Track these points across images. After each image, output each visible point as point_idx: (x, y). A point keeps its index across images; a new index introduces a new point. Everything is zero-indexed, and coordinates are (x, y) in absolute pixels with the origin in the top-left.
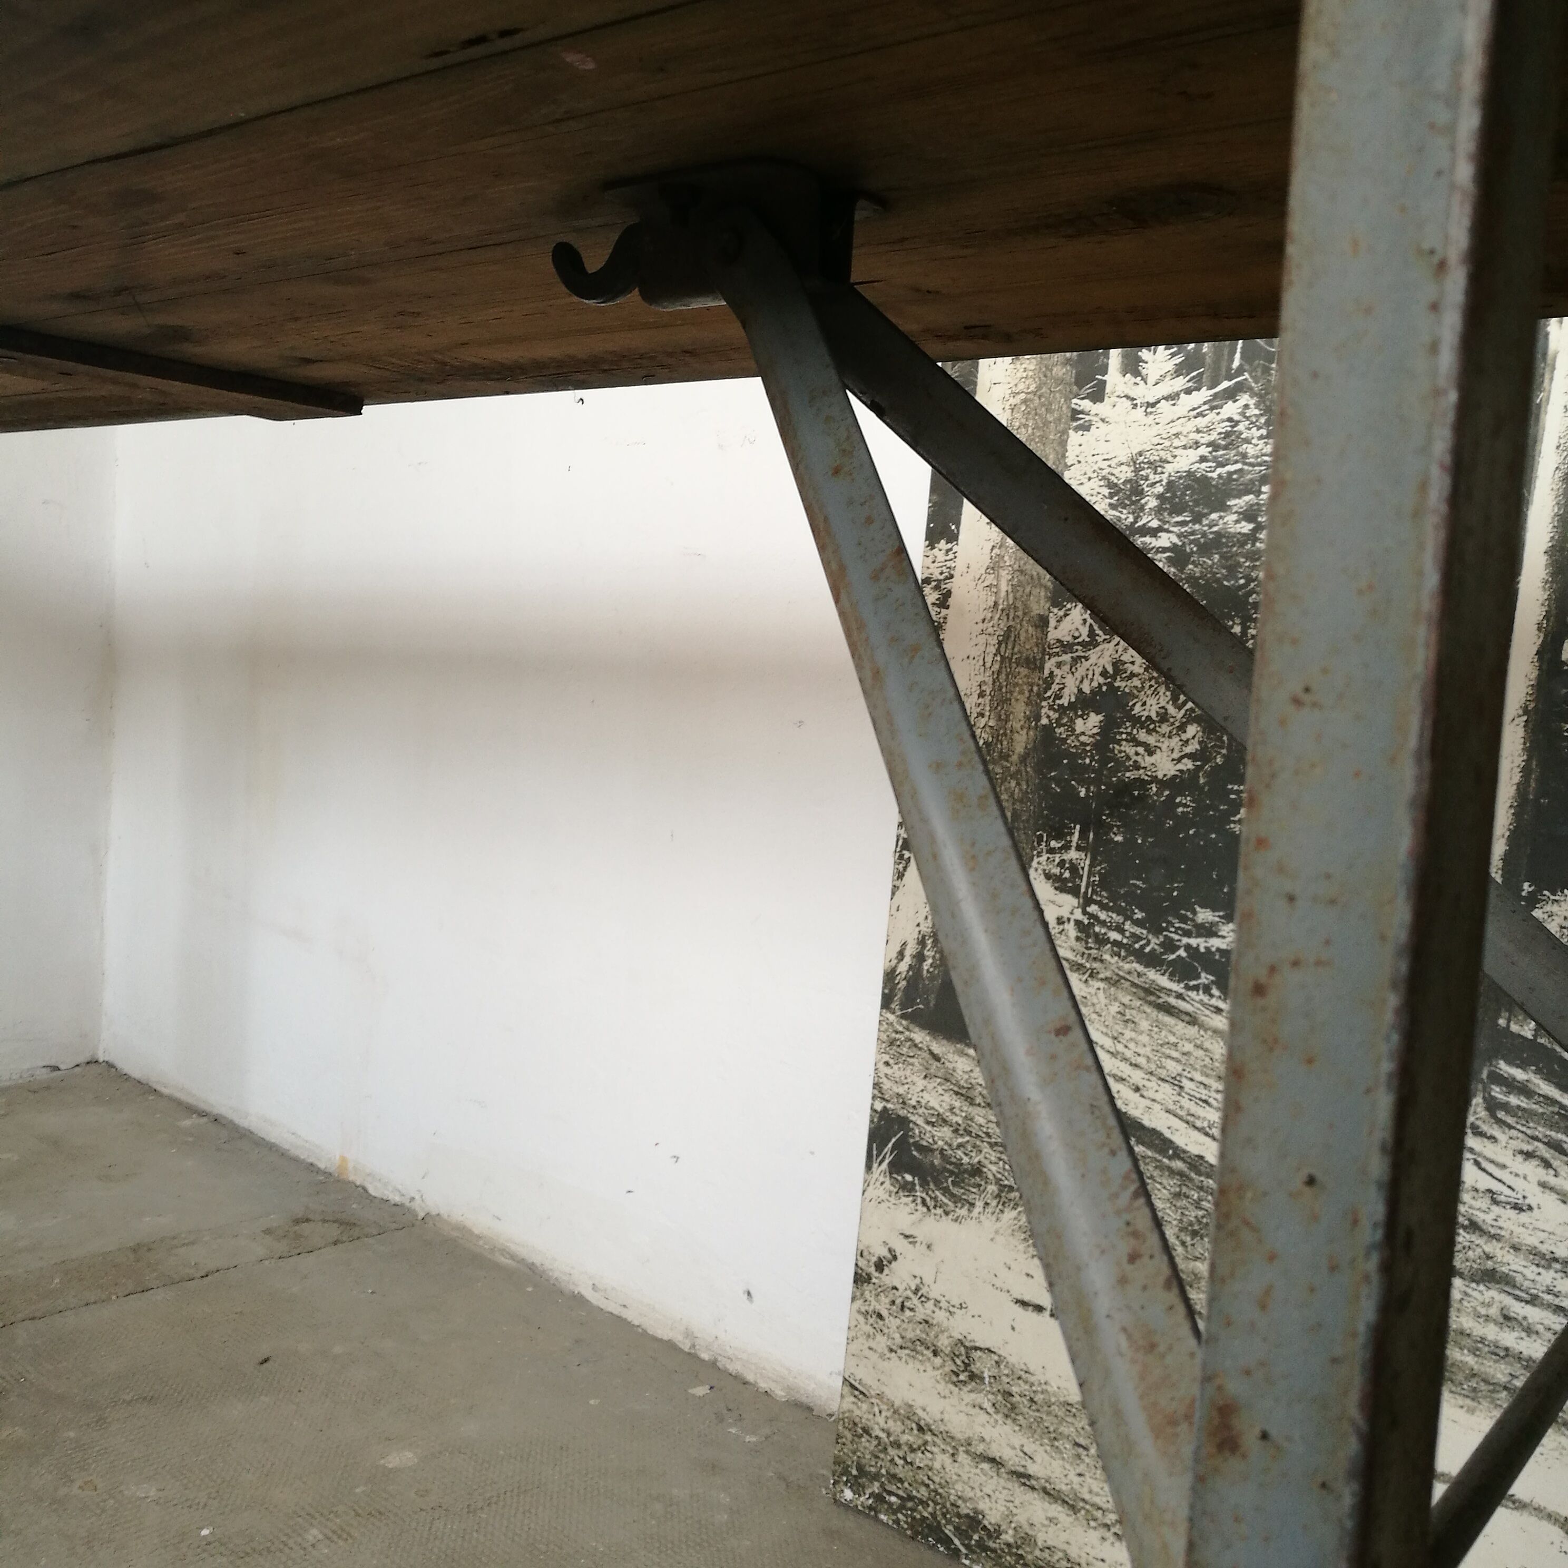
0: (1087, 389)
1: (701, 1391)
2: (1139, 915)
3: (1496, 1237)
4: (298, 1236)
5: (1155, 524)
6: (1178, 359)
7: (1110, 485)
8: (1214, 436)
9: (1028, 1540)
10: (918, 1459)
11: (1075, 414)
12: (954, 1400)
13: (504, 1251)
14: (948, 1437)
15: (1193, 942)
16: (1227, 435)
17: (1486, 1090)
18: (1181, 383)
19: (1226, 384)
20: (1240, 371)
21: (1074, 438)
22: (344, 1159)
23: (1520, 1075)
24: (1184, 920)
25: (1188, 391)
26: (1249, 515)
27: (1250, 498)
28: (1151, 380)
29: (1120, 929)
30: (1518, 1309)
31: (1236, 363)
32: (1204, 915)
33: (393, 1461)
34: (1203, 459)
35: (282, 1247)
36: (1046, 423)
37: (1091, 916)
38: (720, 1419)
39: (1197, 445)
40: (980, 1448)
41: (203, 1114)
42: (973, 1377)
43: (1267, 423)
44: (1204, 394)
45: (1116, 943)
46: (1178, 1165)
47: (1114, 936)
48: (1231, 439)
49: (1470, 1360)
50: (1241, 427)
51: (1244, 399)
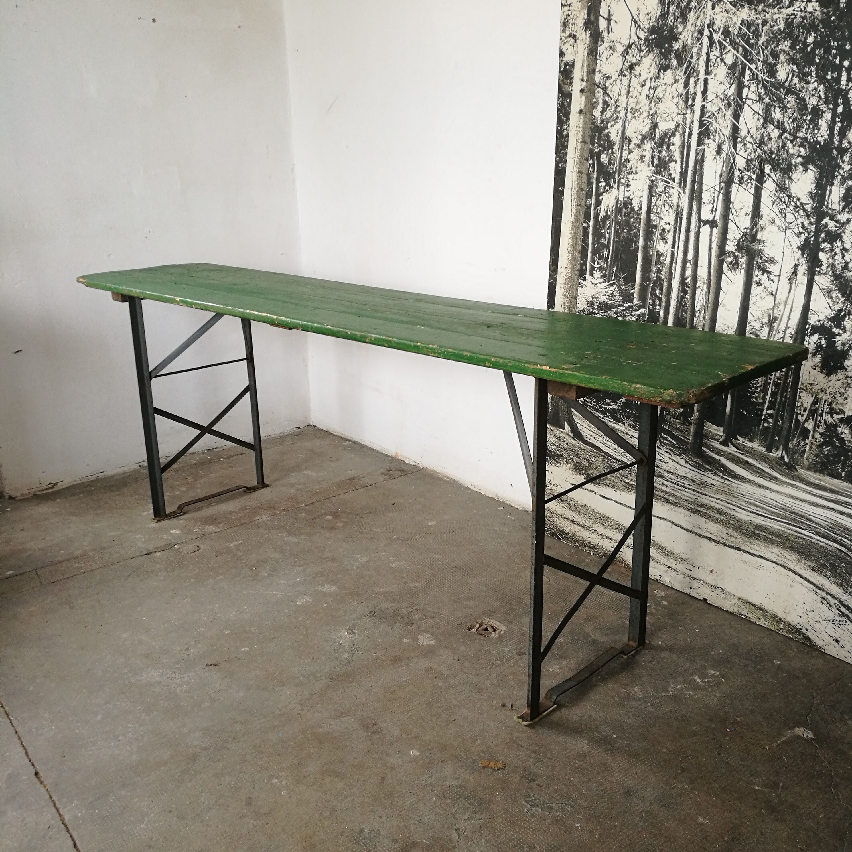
0: (582, 278)
1: (501, 508)
2: (595, 400)
3: (662, 468)
4: (390, 475)
5: (597, 312)
6: (601, 274)
7: (587, 301)
8: (609, 294)
9: (575, 535)
10: (551, 519)
11: (580, 283)
12: (558, 506)
13: (446, 477)
14: (557, 514)
15: (605, 406)
16: (612, 294)
17: (660, 439)
18: (602, 280)
19: (611, 282)
20: (614, 280)
21: (579, 289)
22: (397, 453)
23: (666, 436)
24: (604, 402)
25: (603, 282)
26: (616, 313)
27: (616, 309)
28: (596, 278)
29: (591, 404)
30: (665, 482)
31: (613, 278)
32: (608, 401)
33: (430, 524)
34: (606, 299)
35: (387, 477)
36: (573, 284)
37: (585, 400)
38: (505, 514)
39: (605, 295)
40: (564, 516)
41: (350, 441)
42: (562, 501)
43: (620, 293)
44: (607, 284)
45: (590, 406)
46: (603, 454)
47: (590, 404)
48: (612, 295)
49: (657, 492)
50: (614, 293)
51: (615, 286)
